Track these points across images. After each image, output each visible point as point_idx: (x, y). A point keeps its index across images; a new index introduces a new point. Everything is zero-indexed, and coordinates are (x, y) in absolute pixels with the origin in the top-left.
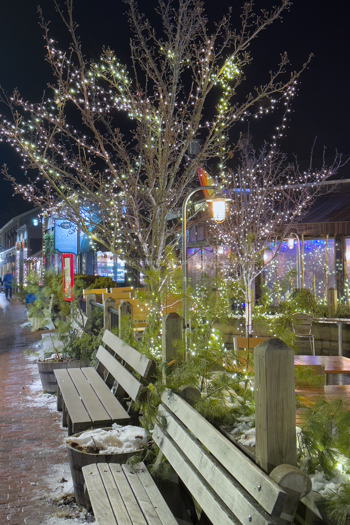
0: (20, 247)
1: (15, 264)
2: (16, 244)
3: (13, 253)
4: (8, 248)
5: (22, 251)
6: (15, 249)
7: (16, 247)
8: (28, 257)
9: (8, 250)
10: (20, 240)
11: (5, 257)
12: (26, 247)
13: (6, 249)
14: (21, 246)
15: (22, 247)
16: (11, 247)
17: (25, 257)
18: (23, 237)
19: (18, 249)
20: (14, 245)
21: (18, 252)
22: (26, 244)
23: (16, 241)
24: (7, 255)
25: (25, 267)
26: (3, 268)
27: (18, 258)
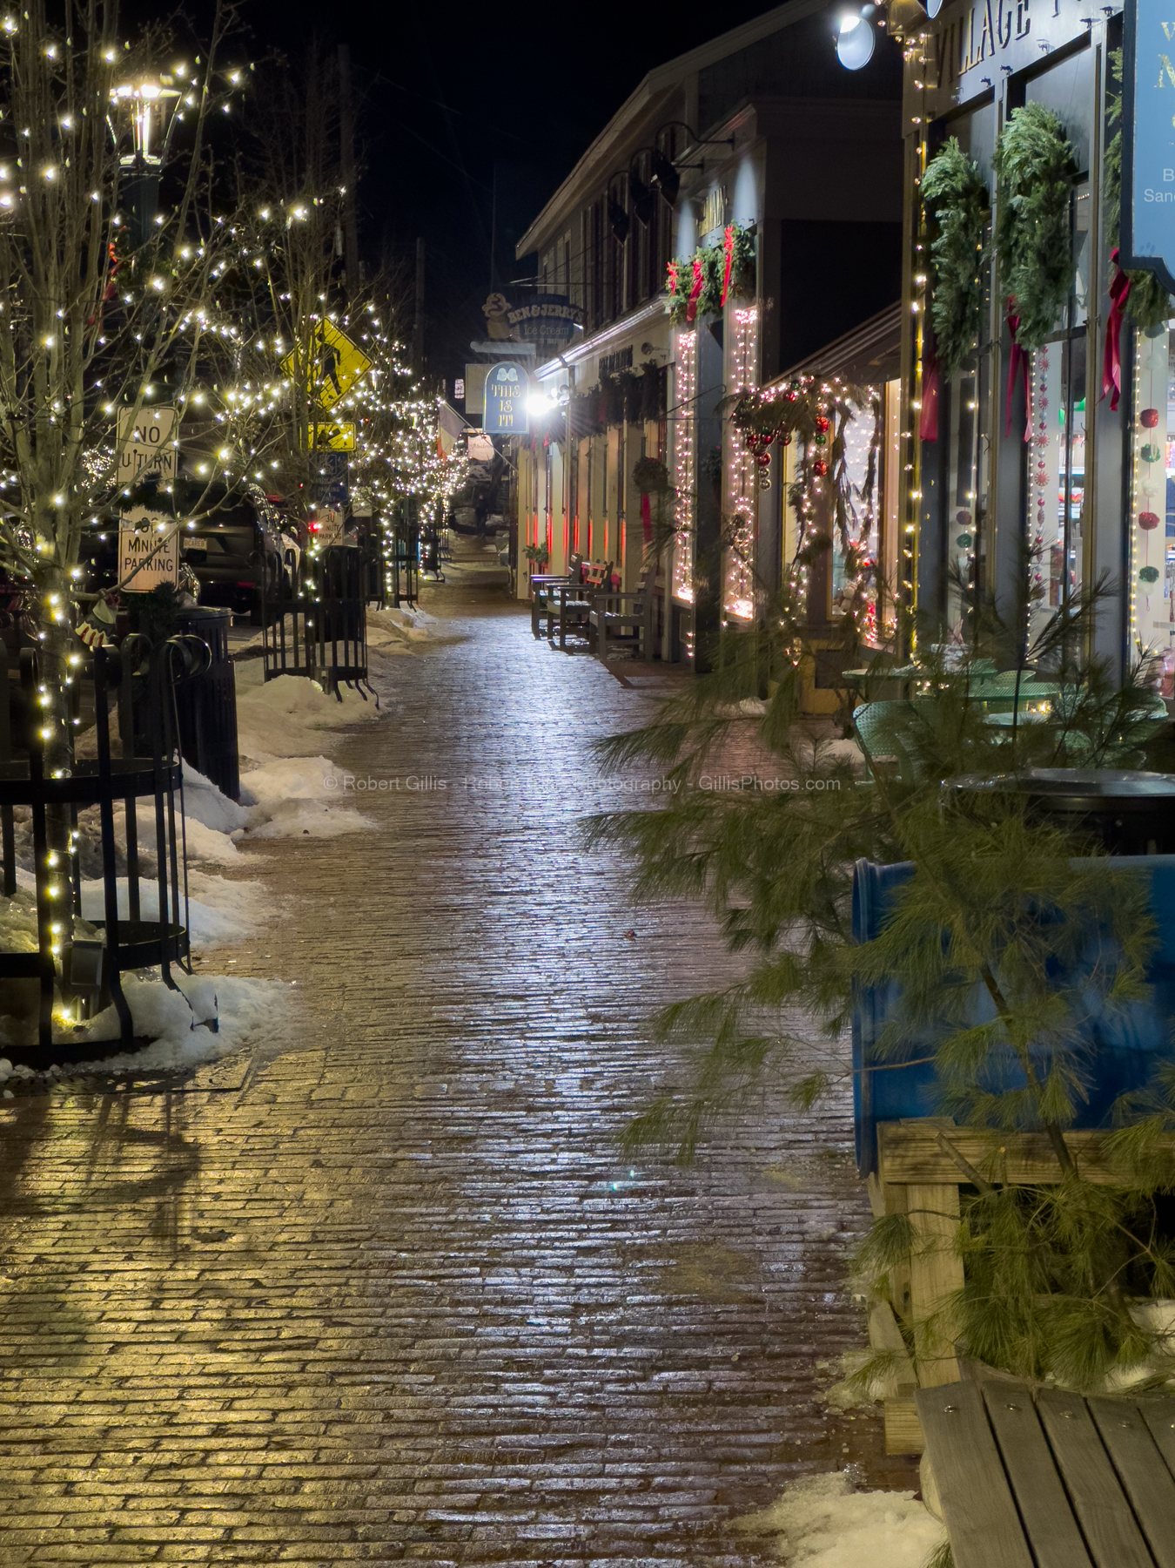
0: (701, 300)
1: (662, 434)
2: (673, 281)
3: (646, 348)
4: (616, 317)
5: (717, 330)
6: (660, 319)
7: (668, 303)
8: (765, 376)
9: (614, 331)
10: (699, 241)
11: (595, 380)
12: (746, 292)
13: (598, 325)
14: (706, 287)
15: (716, 300)
16: (634, 306)
17: (742, 376)
18: (728, 215)
19: (686, 316)
20: (654, 288)
21: (686, 340)
22: (747, 266)
23: (669, 254)
24: (606, 365)
25: (738, 459)
26: (583, 460)
27: (683, 385)
